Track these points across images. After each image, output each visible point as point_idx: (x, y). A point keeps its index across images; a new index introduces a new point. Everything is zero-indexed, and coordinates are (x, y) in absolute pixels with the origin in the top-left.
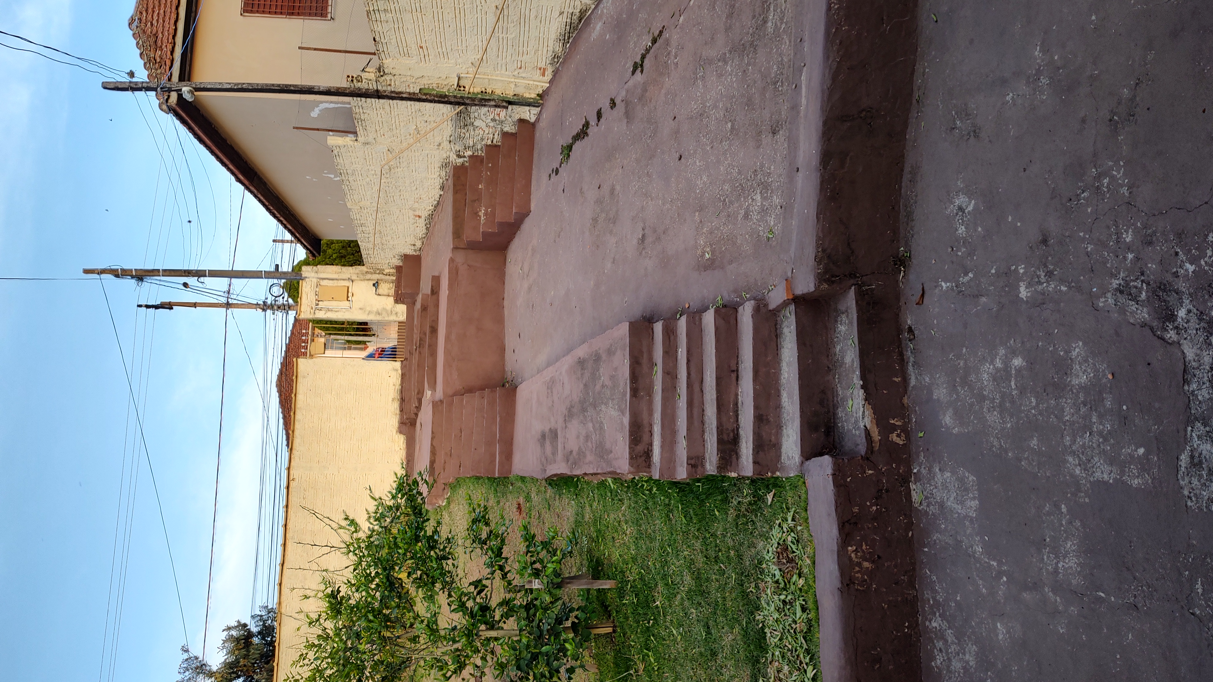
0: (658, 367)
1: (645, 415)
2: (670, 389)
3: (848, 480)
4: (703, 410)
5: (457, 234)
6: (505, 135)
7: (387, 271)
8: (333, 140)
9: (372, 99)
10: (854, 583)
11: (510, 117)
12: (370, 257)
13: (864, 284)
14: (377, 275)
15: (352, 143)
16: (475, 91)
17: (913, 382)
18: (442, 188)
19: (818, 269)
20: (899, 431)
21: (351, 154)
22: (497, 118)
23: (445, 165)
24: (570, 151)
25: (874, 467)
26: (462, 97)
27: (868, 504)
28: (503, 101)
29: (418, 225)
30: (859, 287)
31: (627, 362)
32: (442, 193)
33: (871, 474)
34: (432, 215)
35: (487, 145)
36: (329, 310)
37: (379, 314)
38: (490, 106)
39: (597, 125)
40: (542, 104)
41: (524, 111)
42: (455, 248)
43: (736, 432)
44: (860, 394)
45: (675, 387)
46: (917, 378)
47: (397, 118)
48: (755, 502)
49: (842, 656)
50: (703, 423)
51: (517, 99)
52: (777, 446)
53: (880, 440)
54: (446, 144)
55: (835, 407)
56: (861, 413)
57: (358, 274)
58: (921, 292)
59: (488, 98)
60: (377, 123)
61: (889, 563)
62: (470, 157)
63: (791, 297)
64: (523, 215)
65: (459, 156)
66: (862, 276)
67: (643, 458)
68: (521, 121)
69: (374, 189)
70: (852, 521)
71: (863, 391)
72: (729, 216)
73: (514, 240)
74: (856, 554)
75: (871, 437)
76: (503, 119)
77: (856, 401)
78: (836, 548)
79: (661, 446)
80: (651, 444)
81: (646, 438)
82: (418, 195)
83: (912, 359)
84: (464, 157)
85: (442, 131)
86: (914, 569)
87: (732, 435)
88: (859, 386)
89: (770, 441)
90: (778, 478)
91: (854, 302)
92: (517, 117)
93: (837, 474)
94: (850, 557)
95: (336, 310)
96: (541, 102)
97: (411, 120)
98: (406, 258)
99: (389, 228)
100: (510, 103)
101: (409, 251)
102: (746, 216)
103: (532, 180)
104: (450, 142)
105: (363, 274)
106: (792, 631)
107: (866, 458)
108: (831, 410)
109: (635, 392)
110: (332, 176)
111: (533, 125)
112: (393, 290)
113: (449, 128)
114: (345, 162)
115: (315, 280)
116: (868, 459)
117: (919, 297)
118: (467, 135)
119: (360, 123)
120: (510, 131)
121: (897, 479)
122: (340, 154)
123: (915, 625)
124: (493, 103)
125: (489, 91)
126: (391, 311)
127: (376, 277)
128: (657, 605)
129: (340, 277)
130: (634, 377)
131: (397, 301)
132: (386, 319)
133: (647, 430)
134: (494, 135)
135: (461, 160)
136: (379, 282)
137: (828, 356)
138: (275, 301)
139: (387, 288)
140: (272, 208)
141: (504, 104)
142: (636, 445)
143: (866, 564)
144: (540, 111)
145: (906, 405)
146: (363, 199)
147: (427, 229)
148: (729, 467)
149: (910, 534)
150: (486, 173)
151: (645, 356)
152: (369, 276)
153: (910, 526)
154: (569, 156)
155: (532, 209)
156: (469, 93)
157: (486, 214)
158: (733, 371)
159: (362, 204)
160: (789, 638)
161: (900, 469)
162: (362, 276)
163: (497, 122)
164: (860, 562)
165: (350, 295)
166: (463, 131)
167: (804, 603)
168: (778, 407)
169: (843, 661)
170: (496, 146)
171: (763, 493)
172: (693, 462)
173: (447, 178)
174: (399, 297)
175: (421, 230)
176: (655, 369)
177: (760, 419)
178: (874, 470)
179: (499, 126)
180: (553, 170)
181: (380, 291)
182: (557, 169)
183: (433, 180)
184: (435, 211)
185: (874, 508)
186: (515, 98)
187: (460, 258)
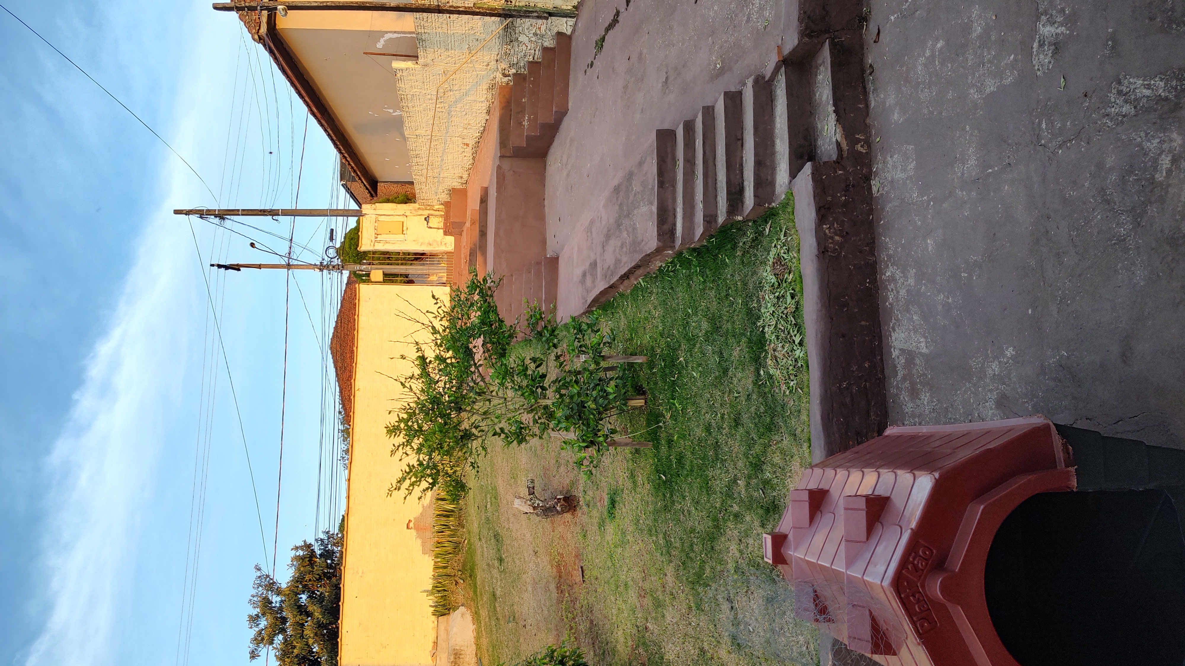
0: (680, 162)
1: (670, 201)
2: (690, 174)
3: (824, 177)
4: (716, 180)
5: (503, 142)
6: (545, 50)
7: (436, 207)
8: (397, 64)
9: (433, 14)
10: (828, 251)
11: (550, 30)
12: (422, 192)
13: (836, 37)
14: (428, 211)
15: (413, 66)
16: (521, 4)
17: (873, 104)
18: (488, 112)
19: (801, 27)
20: (862, 143)
21: (411, 77)
22: (538, 32)
23: (491, 88)
24: (603, 42)
25: (844, 169)
26: (509, 10)
27: (839, 195)
28: (544, 12)
29: (465, 154)
30: (832, 40)
31: (655, 162)
32: (488, 118)
33: (841, 174)
34: (479, 142)
35: (529, 62)
36: (387, 242)
37: (430, 245)
38: (533, 17)
39: (626, 10)
40: (578, 14)
41: (561, 23)
42: (502, 157)
43: (741, 186)
44: (833, 117)
45: (694, 172)
46: (875, 100)
47: (453, 37)
48: (756, 237)
49: (819, 301)
50: (716, 189)
51: (556, 11)
52: (772, 184)
53: (848, 150)
54: (493, 64)
55: (816, 140)
56: (833, 131)
57: (411, 210)
58: (877, 31)
59: (531, 10)
60: (435, 43)
61: (855, 238)
62: (514, 74)
63: (781, 59)
64: (562, 114)
65: (505, 75)
66: (835, 32)
67: (668, 235)
68: (560, 34)
69: (429, 115)
70: (826, 207)
71: (835, 114)
72: (735, 27)
73: (553, 143)
74: (829, 231)
75: (841, 148)
76: (544, 33)
77: (830, 125)
78: (814, 227)
79: (683, 218)
80: (674, 224)
81: (670, 219)
82: (468, 121)
83: (872, 88)
84: (509, 76)
85: (490, 49)
86: (874, 242)
87: (738, 188)
88: (832, 111)
89: (767, 179)
90: (773, 208)
91: (828, 50)
92: (555, 30)
93: (815, 173)
94: (825, 234)
95: (393, 242)
96: (576, 12)
97: (465, 39)
98: (453, 191)
99: (440, 159)
100: (551, 14)
101: (457, 185)
102: (748, 20)
103: (570, 84)
104: (497, 61)
105: (415, 210)
106: (784, 316)
107: (837, 162)
108: (813, 143)
109: (661, 184)
110: (391, 111)
111: (570, 37)
112: (442, 223)
113: (496, 46)
114: (406, 87)
115: (374, 217)
116: (839, 163)
117: (876, 35)
118: (512, 51)
119: (421, 44)
120: (549, 46)
121: (861, 177)
122: (402, 78)
123: (874, 281)
124: (535, 14)
125: (532, 5)
126: (441, 242)
127: (426, 213)
128: (681, 361)
129: (395, 214)
130: (661, 173)
131: (445, 233)
132: (437, 249)
133: (671, 213)
134: (535, 51)
135: (506, 79)
136: (430, 217)
137: (810, 103)
138: (331, 262)
139: (437, 222)
140: (338, 144)
141: (545, 15)
142: (663, 225)
143: (837, 238)
144: (576, 22)
145: (868, 124)
146: (419, 127)
147: (474, 159)
148: (736, 213)
149: (871, 218)
150: (529, 86)
151: (670, 156)
152: (420, 212)
153: (871, 211)
154: (602, 45)
155: (570, 107)
156: (515, 6)
157: (529, 120)
158: (739, 139)
159: (418, 132)
160: (782, 322)
161: (863, 170)
162: (414, 212)
163: (539, 36)
164: (832, 237)
165: (405, 229)
166: (509, 47)
167: (793, 292)
168: (773, 153)
169: (820, 305)
170: (537, 62)
171: (762, 228)
172: (708, 219)
173: (493, 100)
174: (447, 228)
175: (468, 161)
176: (678, 163)
177: (759, 164)
178: (844, 171)
179: (540, 41)
180: (588, 66)
181: (430, 225)
182: (592, 62)
183: (481, 103)
184: (481, 137)
185: (844, 198)
186: (555, 9)
187: (507, 165)
